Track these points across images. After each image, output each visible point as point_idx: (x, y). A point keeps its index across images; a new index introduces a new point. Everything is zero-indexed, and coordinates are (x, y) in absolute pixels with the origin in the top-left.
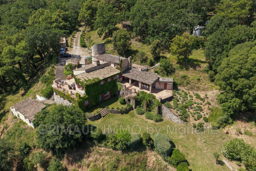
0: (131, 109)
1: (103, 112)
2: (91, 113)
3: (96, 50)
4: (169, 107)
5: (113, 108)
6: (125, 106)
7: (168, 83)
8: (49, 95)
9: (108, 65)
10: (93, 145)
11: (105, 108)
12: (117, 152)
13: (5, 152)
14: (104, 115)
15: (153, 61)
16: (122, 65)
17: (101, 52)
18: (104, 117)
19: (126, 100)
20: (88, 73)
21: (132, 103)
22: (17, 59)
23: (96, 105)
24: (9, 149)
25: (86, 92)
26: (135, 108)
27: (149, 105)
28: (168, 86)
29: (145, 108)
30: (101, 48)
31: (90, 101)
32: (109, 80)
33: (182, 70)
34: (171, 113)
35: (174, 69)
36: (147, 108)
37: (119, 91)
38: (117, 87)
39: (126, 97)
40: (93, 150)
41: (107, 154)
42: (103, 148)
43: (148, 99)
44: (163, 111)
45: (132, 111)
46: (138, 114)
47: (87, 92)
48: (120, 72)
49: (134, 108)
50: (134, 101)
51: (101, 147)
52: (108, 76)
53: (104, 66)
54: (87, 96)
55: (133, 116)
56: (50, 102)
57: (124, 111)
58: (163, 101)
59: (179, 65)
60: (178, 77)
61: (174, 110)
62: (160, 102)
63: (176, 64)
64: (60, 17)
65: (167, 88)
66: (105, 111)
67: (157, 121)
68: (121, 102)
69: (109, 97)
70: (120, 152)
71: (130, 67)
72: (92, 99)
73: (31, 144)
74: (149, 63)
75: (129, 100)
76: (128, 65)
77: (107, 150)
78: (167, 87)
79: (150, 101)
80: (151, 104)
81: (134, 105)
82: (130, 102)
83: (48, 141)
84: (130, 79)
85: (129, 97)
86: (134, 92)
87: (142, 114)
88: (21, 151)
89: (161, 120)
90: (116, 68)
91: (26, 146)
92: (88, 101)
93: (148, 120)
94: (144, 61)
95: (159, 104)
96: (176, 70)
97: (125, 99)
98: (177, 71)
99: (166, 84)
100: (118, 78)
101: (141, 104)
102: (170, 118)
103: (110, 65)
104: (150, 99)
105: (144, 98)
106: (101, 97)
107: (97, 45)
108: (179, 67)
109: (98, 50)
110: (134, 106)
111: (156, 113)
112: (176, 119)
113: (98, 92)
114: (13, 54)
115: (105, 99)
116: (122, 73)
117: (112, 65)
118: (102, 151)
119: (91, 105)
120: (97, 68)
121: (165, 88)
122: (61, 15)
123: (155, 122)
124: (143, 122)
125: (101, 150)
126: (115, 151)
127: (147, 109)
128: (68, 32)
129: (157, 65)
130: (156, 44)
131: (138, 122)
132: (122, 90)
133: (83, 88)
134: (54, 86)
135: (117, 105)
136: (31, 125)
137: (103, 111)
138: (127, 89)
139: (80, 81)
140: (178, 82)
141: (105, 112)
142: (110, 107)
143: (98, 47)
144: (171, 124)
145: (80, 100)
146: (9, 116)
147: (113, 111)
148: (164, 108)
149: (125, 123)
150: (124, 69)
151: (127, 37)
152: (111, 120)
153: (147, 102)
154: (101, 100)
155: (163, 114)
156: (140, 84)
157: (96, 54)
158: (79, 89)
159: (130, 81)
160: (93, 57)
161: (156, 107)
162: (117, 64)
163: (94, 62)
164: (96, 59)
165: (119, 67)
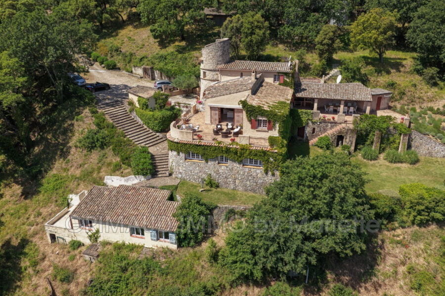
3: (219, 53)
7: (385, 96)
9: (261, 79)
12: (430, 228)
20: (255, 94)
21: (350, 142)
28: (382, 102)
29: (377, 145)
35: (365, 75)
37: (304, 127)
38: (300, 120)
40: (383, 241)
41: (416, 238)
42: (399, 231)
44: (412, 143)
46: (368, 159)
48: (293, 92)
49: (353, 152)
51: (394, 229)
53: (259, 83)
59: (372, 68)
63: (364, 66)
65: (381, 107)
67: (413, 163)
71: (297, 80)
77: (409, 230)
81: (353, 145)
82: (342, 143)
84: (316, 101)
85: (340, 132)
86: (344, 121)
89: (418, 160)
90: (280, 84)
96: (370, 77)
98: (372, 79)
99: (380, 99)
101: (367, 139)
102: (429, 153)
103: (264, 80)
107: (222, 44)
108: (374, 70)
109: (223, 54)
110: (353, 148)
111: (404, 148)
112: (442, 151)
117: (269, 80)
118: (401, 237)
121: (378, 108)
123: (411, 164)
124: (393, 170)
125: (398, 236)
126: (425, 227)
129: (334, 72)
131: (386, 172)
136: (163, 244)
138: (324, 119)
139: (263, 110)
143: (224, 47)
148: (415, 137)
155: (413, 148)
156: (342, 106)
157: (219, 63)
158: (257, 131)
159: (316, 105)
160: (211, 70)
161: (405, 138)
162: (282, 74)
163: (214, 81)
164: (217, 74)
165: (288, 80)
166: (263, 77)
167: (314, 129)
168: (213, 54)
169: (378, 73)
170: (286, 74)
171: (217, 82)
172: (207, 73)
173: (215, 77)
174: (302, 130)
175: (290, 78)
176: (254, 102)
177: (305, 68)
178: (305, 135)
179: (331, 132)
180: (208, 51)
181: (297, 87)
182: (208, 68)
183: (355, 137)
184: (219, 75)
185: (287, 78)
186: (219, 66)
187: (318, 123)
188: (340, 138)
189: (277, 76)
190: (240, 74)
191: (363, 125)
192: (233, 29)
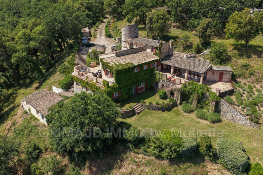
0: (175, 105)
1: (137, 108)
2: (122, 108)
3: (128, 32)
4: (231, 103)
5: (150, 103)
6: (167, 101)
7: (225, 73)
8: (68, 87)
9: (142, 49)
10: (127, 149)
11: (140, 103)
12: (162, 162)
13: (6, 154)
14: (139, 112)
15: (201, 47)
16: (161, 49)
17: (134, 35)
18: (138, 113)
19: (167, 94)
20: (118, 57)
21: (177, 97)
22: (32, 44)
23: (128, 98)
24: (12, 150)
25: (116, 80)
26: (181, 104)
27: (201, 100)
28: (224, 76)
29: (195, 104)
30: (134, 30)
31: (120, 93)
32: (145, 68)
33: (242, 57)
34: (235, 110)
35: (230, 56)
36: (197, 104)
37: (158, 82)
38: (155, 77)
39: (167, 90)
40: (127, 157)
41: (148, 164)
42: (140, 156)
43: (200, 92)
44: (221, 108)
45: (175, 108)
46: (185, 111)
47: (118, 80)
48: (158, 58)
49: (179, 104)
50: (180, 94)
51: (138, 153)
52: (144, 62)
53: (137, 51)
54: (117, 86)
55: (178, 114)
56: (69, 94)
57: (166, 107)
58: (222, 95)
59: (237, 52)
60: (236, 66)
61: (238, 107)
62: (218, 95)
63: (232, 50)
64: (83, 6)
65: (223, 80)
66: (140, 106)
67: (214, 122)
68: (160, 96)
69: (144, 90)
70: (166, 162)
71: (171, 53)
72: (124, 90)
73: (42, 146)
74: (196, 49)
75: (172, 94)
76: (169, 51)
77: (147, 158)
78: (223, 78)
79: (202, 94)
80: (204, 99)
81: (179, 99)
82: (173, 97)
83: (65, 140)
84: (172, 68)
85: (172, 90)
86: (179, 83)
87: (191, 112)
88: (29, 153)
89: (219, 121)
90: (153, 54)
91: (36, 148)
92: (118, 92)
93: (201, 121)
94: (188, 47)
95: (216, 99)
96: (232, 58)
97: (166, 92)
98: (234, 60)
99: (221, 74)
100: (156, 66)
101: (189, 98)
102: (233, 119)
103: (146, 50)
104: (204, 92)
105: (194, 91)
106: (134, 89)
107: (129, 27)
109: (130, 33)
110: (179, 102)
111: (212, 110)
112: (243, 120)
113: (131, 82)
114: (28, 38)
115: (139, 92)
116: (161, 60)
117: (149, 51)
118: (140, 160)
119: (122, 98)
120: (130, 53)
121: (220, 80)
122: (84, 4)
123: (211, 123)
124: (193, 122)
125: (138, 158)
126: (159, 160)
127: (197, 106)
128: (91, 22)
129: (206, 52)
130: (207, 24)
131: (186, 123)
132: (161, 81)
133: (113, 75)
134: (75, 73)
135: (155, 100)
136: (44, 121)
137: (137, 106)
138: (169, 80)
139: (108, 65)
140: (237, 73)
141: (141, 108)
142: (147, 101)
143: (131, 29)
144: (235, 126)
145: (108, 90)
146: (19, 111)
147: (150, 107)
148: (223, 105)
149: (168, 123)
150: (164, 55)
151: (166, 17)
152: (149, 118)
153: (199, 96)
154: (135, 93)
155: (222, 113)
156: (186, 74)
157: (127, 37)
158: (107, 77)
159: (172, 70)
160: (124, 41)
161: (213, 103)
162: (154, 48)
163: (125, 47)
164: (126, 44)
165: (157, 52)
167: (163, 85)
168: (125, 32)
170: (156, 48)
175: (159, 51)
178: (158, 88)
182: (122, 40)
185: (157, 51)
186: (128, 40)
187: (165, 82)
189: (152, 48)
190: (136, 45)
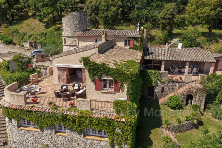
3: (77, 22)
5: (179, 121)
7: (221, 59)
11: (165, 126)
21: (199, 101)
37: (153, 87)
48: (142, 53)
49: (203, 110)
71: (145, 45)
81: (203, 104)
84: (163, 62)
85: (189, 92)
86: (191, 81)
90: (130, 48)
99: (218, 61)
101: (215, 98)
103: (115, 45)
108: (206, 40)
109: (80, 23)
110: (202, 107)
117: (121, 44)
129: (176, 41)
132: (159, 83)
133: (122, 86)
138: (172, 80)
139: (109, 68)
143: (81, 17)
156: (187, 67)
157: (76, 30)
158: (102, 93)
159: (163, 66)
160: (70, 37)
162: (132, 39)
163: (72, 46)
164: (75, 40)
165: (137, 44)
166: (115, 42)
167: (163, 88)
168: (71, 22)
169: (210, 42)
170: (135, 38)
171: (75, 47)
172: (66, 40)
173: (74, 43)
174: (152, 89)
175: (140, 42)
176: (99, 59)
177: (152, 39)
178: (154, 94)
179: (180, 91)
180: (67, 20)
181: (146, 51)
182: (67, 36)
183: (205, 96)
184: (77, 41)
185: (136, 42)
186: (77, 33)
187: (167, 83)
188: (189, 97)
189: (128, 40)
190: (95, 39)
191: (212, 85)
192: (93, 7)
